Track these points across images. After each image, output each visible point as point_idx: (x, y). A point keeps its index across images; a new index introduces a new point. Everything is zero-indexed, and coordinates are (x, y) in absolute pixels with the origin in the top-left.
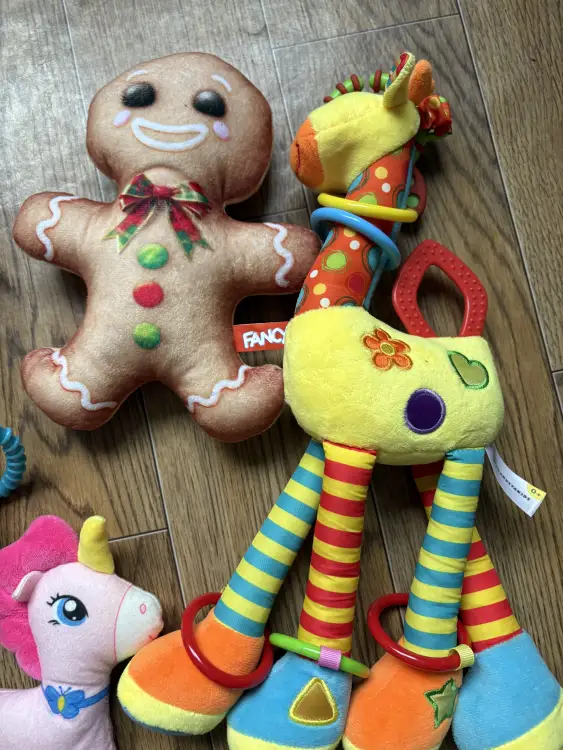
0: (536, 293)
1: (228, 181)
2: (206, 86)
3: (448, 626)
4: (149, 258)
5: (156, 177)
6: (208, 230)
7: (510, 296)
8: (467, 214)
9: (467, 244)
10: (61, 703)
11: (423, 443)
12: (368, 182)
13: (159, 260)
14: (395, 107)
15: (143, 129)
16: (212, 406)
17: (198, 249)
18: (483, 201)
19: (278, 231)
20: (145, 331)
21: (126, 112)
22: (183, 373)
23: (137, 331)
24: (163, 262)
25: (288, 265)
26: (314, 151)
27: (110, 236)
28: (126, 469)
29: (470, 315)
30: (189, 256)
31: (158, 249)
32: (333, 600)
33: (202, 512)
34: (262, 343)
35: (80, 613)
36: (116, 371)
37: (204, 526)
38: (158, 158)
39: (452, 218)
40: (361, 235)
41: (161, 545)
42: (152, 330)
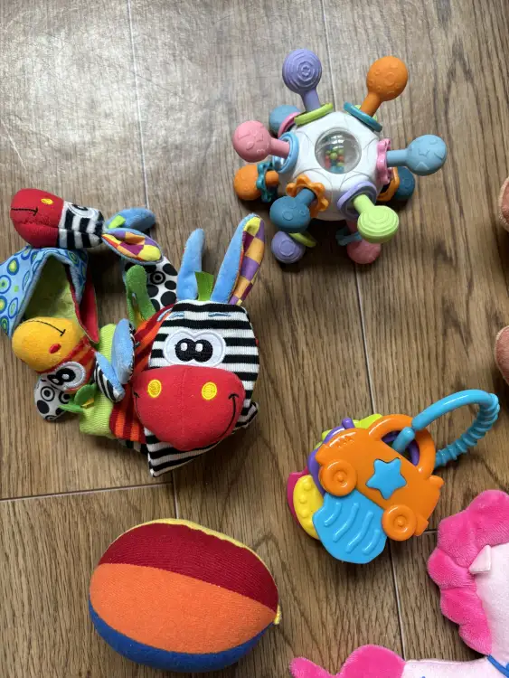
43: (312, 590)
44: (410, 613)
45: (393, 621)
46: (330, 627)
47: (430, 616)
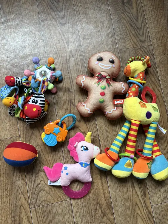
0: (164, 97)
1: (114, 74)
2: (111, 58)
3: (150, 152)
4: (103, 88)
5: (103, 73)
6: (112, 83)
7: (160, 97)
8: (152, 82)
9: (152, 87)
10: (84, 165)
11: (148, 120)
12: (138, 76)
13: (104, 88)
14: (144, 64)
15: (101, 65)
16: (111, 113)
17: (110, 86)
18: (155, 79)
19: (122, 84)
20: (101, 100)
21: (98, 62)
22: (106, 107)
23: (100, 100)
24: (105, 88)
25: (124, 90)
26: (130, 71)
27: (95, 83)
28: (91, 125)
29: (154, 100)
30: (109, 87)
31: (104, 86)
32: (132, 147)
33: (105, 133)
34: (118, 103)
35: (87, 149)
36: (95, 107)
37: (105, 136)
38: (103, 70)
39: (150, 82)
40: (138, 85)
41: (97, 139)
42: (103, 100)
43: (47, 154)
44: (66, 157)
45: (63, 158)
46: (51, 160)
47: (70, 157)
